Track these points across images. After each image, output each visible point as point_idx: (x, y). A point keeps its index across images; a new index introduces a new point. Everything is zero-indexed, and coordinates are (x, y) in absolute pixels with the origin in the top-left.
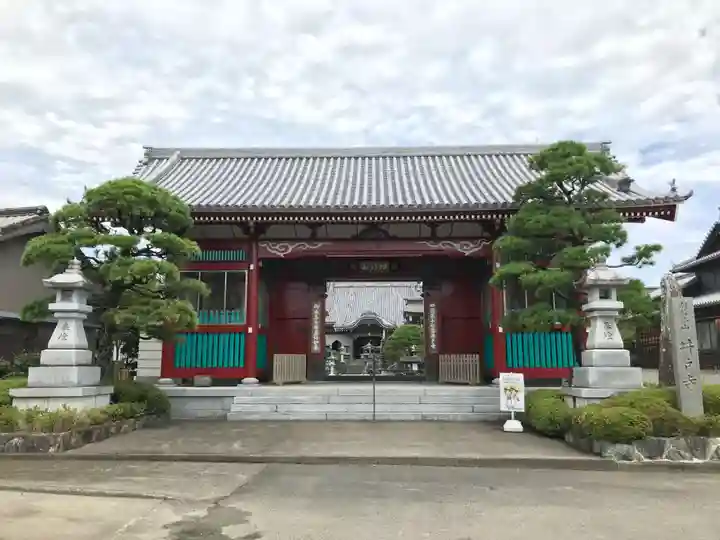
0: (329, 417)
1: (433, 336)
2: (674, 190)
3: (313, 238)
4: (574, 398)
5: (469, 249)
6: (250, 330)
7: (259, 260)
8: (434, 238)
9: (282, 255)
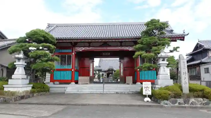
0: (92, 93)
1: (122, 72)
2: (184, 32)
3: (89, 46)
4: (155, 88)
5: (131, 49)
6: (73, 70)
7: (75, 52)
8: (121, 46)
9: (81, 50)
